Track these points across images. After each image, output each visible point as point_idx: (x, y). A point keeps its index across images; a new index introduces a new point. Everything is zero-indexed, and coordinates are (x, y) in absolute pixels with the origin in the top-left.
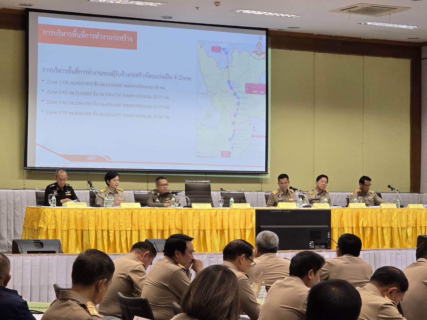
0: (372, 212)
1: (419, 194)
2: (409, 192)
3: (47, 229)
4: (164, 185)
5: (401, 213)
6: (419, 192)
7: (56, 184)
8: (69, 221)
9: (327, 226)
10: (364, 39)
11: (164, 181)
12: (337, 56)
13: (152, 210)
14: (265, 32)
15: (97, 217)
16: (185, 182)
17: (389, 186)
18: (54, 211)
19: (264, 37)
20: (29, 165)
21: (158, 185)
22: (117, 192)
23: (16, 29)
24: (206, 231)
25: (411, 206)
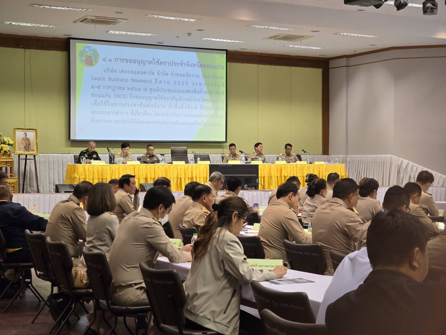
0: (290, 166)
1: (328, 156)
2: (322, 154)
3: (80, 178)
4: (152, 150)
5: (309, 167)
6: (328, 155)
7: (87, 150)
8: (93, 172)
9: (256, 175)
10: (291, 56)
11: (152, 148)
12: (273, 66)
13: (147, 166)
14: (225, 52)
15: (111, 170)
16: (171, 148)
17: (303, 150)
18: (84, 167)
19: (225, 55)
20: (71, 138)
21: (148, 150)
22: (128, 156)
23: (62, 51)
24: (182, 179)
25: (316, 163)
